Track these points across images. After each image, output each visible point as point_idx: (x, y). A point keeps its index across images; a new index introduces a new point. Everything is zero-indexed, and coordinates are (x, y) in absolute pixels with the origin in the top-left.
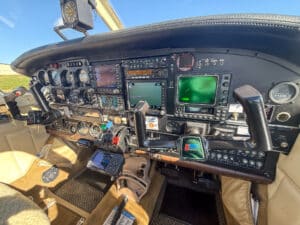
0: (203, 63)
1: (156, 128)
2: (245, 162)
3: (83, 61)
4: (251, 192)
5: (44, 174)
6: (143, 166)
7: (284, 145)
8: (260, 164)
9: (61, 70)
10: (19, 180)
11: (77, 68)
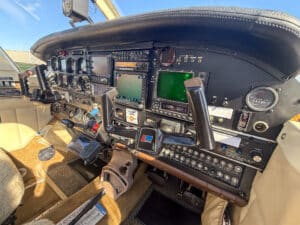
0: (183, 59)
1: (136, 122)
2: (220, 174)
3: (84, 50)
4: (225, 213)
5: (41, 151)
6: (128, 164)
7: (257, 159)
8: (235, 181)
9: (68, 57)
10: (18, 151)
11: (79, 57)
